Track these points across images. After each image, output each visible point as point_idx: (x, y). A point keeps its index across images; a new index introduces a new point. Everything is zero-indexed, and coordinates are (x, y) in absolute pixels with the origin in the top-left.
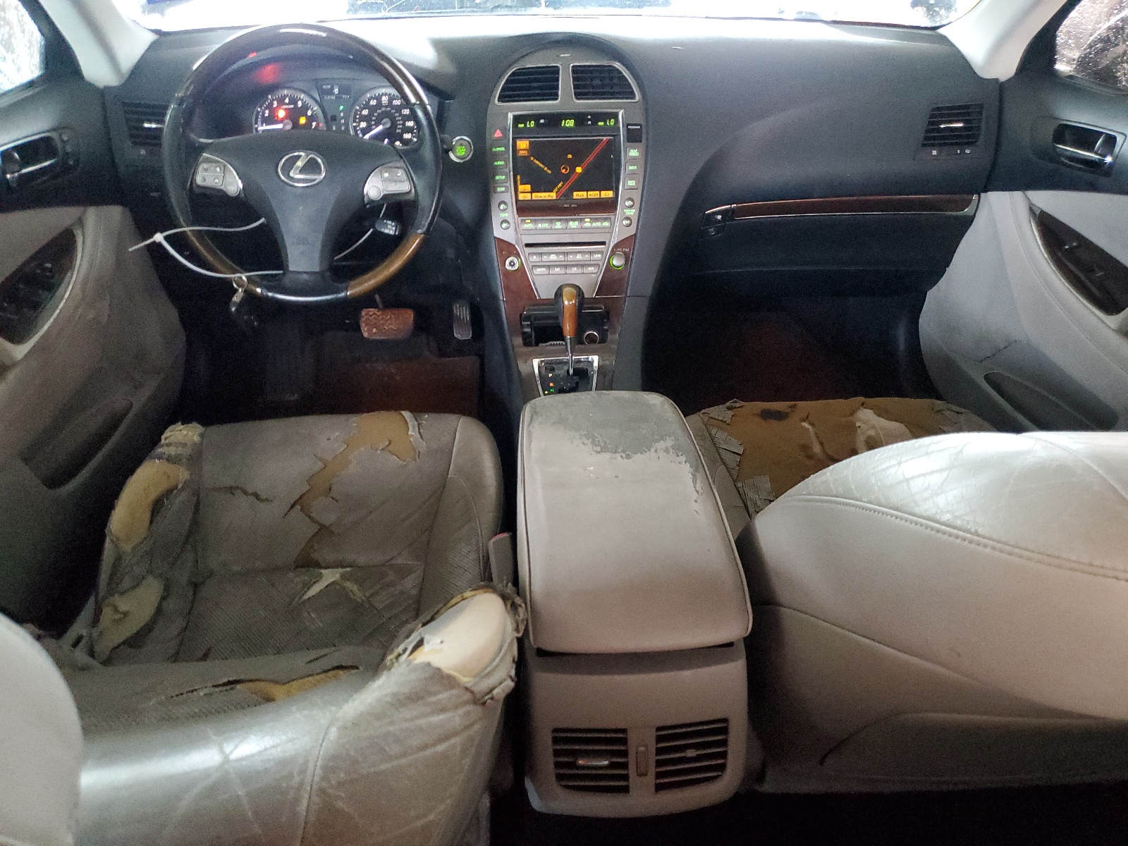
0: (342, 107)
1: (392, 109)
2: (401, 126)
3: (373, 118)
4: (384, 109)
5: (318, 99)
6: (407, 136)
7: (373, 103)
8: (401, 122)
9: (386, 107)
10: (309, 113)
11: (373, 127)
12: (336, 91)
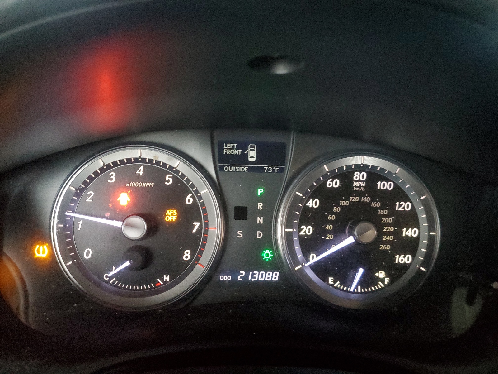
0: (260, 191)
1: (373, 200)
2: (390, 238)
3: (331, 218)
4: (356, 199)
5: (212, 171)
6: (402, 259)
7: (334, 184)
8: (392, 229)
9: (360, 194)
10: (189, 200)
11: (329, 237)
12: (252, 155)
